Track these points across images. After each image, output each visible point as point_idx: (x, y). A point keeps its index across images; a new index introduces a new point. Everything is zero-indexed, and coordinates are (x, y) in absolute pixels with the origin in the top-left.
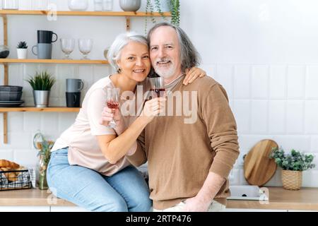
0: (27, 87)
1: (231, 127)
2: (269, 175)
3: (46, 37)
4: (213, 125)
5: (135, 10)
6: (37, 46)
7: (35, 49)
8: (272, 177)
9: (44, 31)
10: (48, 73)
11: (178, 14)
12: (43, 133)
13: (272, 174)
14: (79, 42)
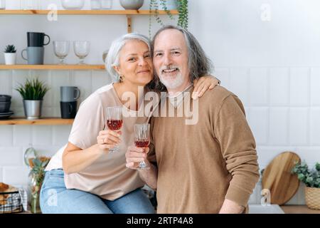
0: (17, 97)
1: (249, 146)
2: (290, 193)
3: (37, 40)
4: (228, 145)
5: (137, 8)
6: (27, 50)
7: (25, 53)
8: (294, 194)
9: (34, 33)
10: (39, 81)
11: (186, 12)
12: (35, 148)
13: (294, 191)
14: (74, 44)
